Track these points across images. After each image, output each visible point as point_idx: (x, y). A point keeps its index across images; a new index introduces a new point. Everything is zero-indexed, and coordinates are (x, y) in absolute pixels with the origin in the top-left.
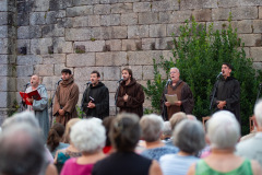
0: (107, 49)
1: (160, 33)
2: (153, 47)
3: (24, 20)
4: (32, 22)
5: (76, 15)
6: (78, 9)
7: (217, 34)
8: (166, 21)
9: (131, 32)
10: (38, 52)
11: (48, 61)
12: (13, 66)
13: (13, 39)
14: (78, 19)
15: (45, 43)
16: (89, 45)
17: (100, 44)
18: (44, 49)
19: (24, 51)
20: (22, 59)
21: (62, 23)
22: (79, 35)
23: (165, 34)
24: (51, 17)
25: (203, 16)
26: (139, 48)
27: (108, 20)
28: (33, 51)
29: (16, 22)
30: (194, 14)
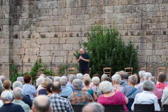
0: (56, 36)
1: (81, 29)
2: (78, 36)
3: (16, 22)
4: (20, 23)
5: (41, 20)
6: (42, 18)
7: (108, 30)
8: (84, 24)
9: (67, 28)
10: (23, 37)
11: (28, 41)
12: (11, 43)
13: (11, 31)
14: (42, 22)
15: (26, 33)
16: (47, 34)
17: (53, 34)
18: (26, 36)
19: (16, 37)
20: (15, 40)
21: (34, 24)
22: (42, 30)
23: (83, 30)
24: (30, 21)
25: (101, 22)
26: (71, 36)
27: (56, 23)
28: (21, 36)
29: (13, 23)
30: (97, 21)
